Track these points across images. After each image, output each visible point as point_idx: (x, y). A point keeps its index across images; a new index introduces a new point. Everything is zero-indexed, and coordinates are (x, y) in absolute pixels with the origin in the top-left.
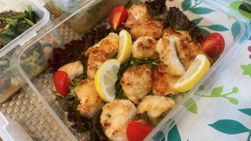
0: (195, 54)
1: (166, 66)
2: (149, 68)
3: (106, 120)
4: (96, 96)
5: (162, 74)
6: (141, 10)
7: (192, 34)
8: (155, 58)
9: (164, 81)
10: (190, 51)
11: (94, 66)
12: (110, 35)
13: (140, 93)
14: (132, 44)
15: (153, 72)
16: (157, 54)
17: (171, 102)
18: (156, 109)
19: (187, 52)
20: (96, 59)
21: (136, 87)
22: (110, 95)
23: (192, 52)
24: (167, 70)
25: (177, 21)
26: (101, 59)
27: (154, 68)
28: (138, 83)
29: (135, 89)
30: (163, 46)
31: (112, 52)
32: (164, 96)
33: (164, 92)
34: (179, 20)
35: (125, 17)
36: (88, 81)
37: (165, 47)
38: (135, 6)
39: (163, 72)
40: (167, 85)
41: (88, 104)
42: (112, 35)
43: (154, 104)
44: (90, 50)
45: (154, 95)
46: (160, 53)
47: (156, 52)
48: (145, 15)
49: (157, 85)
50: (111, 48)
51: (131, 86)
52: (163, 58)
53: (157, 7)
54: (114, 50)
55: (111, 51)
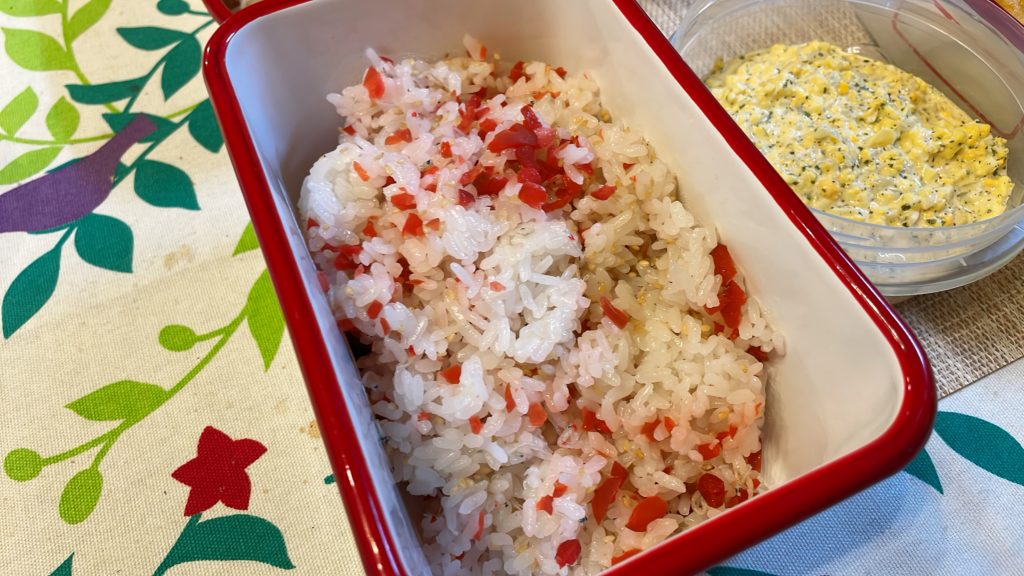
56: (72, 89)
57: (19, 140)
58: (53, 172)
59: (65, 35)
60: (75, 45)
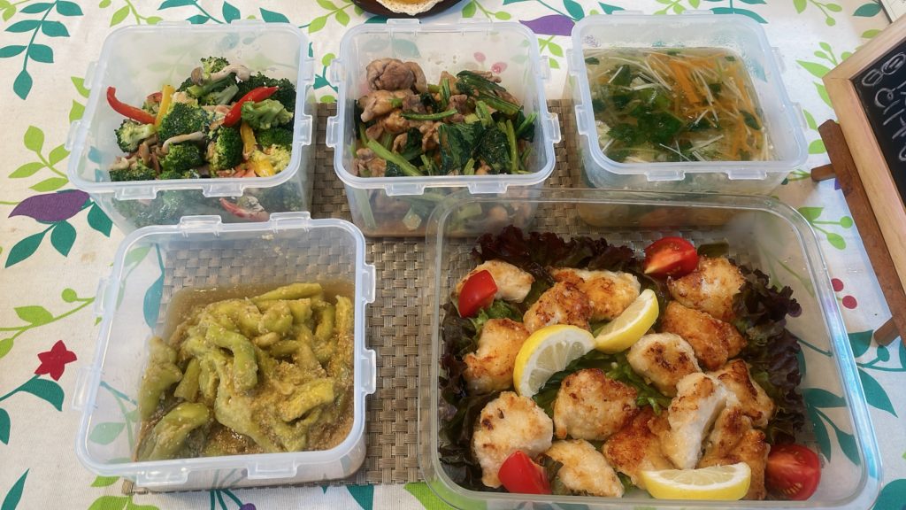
0: (743, 456)
1: (669, 428)
2: (636, 401)
3: (491, 417)
4: (509, 364)
5: (647, 433)
6: (728, 280)
7: (777, 418)
8: (665, 393)
9: (640, 447)
10: (737, 445)
11: (548, 312)
12: (625, 279)
13: (580, 428)
14: (647, 333)
15: (636, 413)
16: (673, 389)
17: (617, 489)
18: (581, 475)
19: (729, 438)
20: (561, 301)
21: (582, 412)
22: (530, 385)
23: (739, 449)
24: (662, 434)
25: (776, 367)
26: (568, 309)
27: (644, 409)
28: (591, 409)
29: (577, 414)
30: (694, 389)
31: (601, 312)
32: (615, 470)
33: (621, 464)
34: (779, 370)
35: (684, 270)
36: (517, 329)
37: (696, 395)
38: (724, 263)
39: (653, 431)
40: (638, 459)
41: (487, 365)
42: (629, 280)
43: (585, 465)
44: (566, 274)
45: (602, 452)
46: (679, 395)
47: (675, 386)
48: (728, 298)
49: (620, 441)
50: (604, 304)
51: (575, 403)
52: (675, 409)
53: (761, 306)
54: (607, 311)
55: (599, 308)
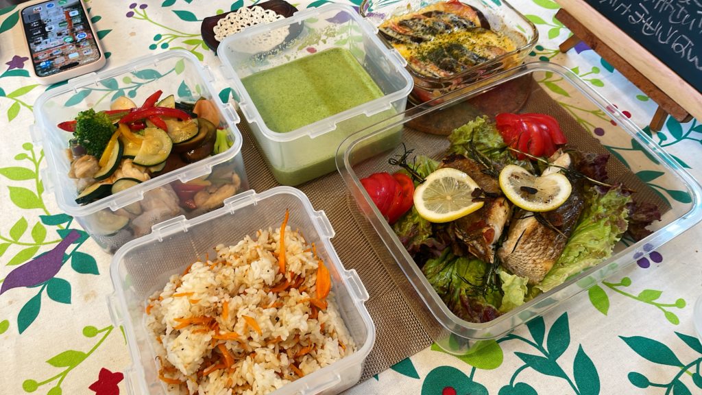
56: (42, 217)
57: (19, 244)
58: (36, 258)
59: (38, 190)
60: (43, 195)
